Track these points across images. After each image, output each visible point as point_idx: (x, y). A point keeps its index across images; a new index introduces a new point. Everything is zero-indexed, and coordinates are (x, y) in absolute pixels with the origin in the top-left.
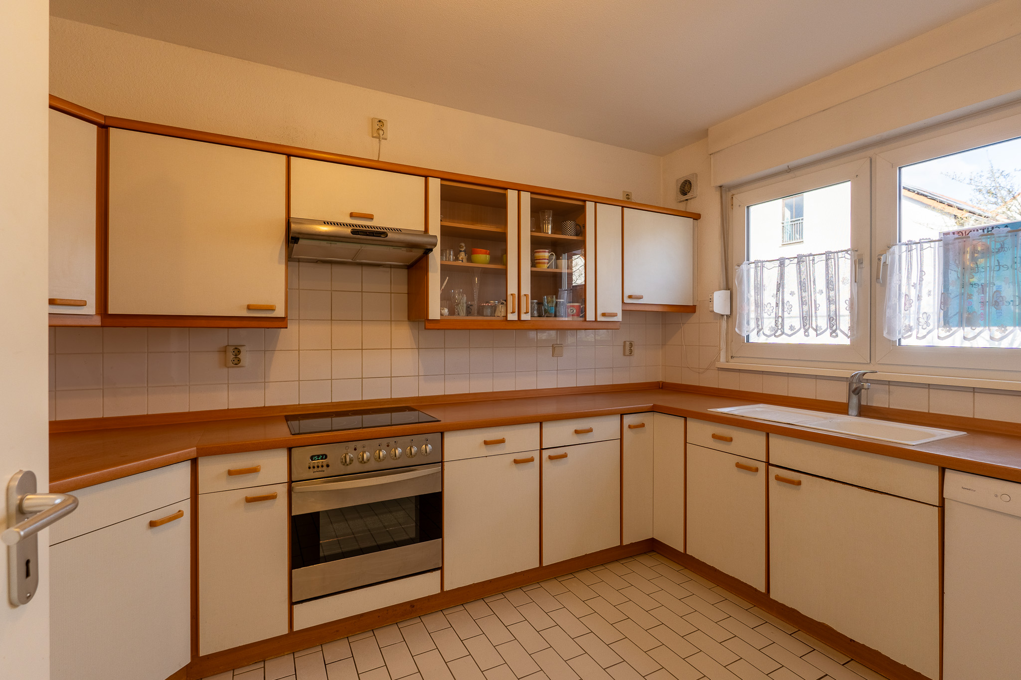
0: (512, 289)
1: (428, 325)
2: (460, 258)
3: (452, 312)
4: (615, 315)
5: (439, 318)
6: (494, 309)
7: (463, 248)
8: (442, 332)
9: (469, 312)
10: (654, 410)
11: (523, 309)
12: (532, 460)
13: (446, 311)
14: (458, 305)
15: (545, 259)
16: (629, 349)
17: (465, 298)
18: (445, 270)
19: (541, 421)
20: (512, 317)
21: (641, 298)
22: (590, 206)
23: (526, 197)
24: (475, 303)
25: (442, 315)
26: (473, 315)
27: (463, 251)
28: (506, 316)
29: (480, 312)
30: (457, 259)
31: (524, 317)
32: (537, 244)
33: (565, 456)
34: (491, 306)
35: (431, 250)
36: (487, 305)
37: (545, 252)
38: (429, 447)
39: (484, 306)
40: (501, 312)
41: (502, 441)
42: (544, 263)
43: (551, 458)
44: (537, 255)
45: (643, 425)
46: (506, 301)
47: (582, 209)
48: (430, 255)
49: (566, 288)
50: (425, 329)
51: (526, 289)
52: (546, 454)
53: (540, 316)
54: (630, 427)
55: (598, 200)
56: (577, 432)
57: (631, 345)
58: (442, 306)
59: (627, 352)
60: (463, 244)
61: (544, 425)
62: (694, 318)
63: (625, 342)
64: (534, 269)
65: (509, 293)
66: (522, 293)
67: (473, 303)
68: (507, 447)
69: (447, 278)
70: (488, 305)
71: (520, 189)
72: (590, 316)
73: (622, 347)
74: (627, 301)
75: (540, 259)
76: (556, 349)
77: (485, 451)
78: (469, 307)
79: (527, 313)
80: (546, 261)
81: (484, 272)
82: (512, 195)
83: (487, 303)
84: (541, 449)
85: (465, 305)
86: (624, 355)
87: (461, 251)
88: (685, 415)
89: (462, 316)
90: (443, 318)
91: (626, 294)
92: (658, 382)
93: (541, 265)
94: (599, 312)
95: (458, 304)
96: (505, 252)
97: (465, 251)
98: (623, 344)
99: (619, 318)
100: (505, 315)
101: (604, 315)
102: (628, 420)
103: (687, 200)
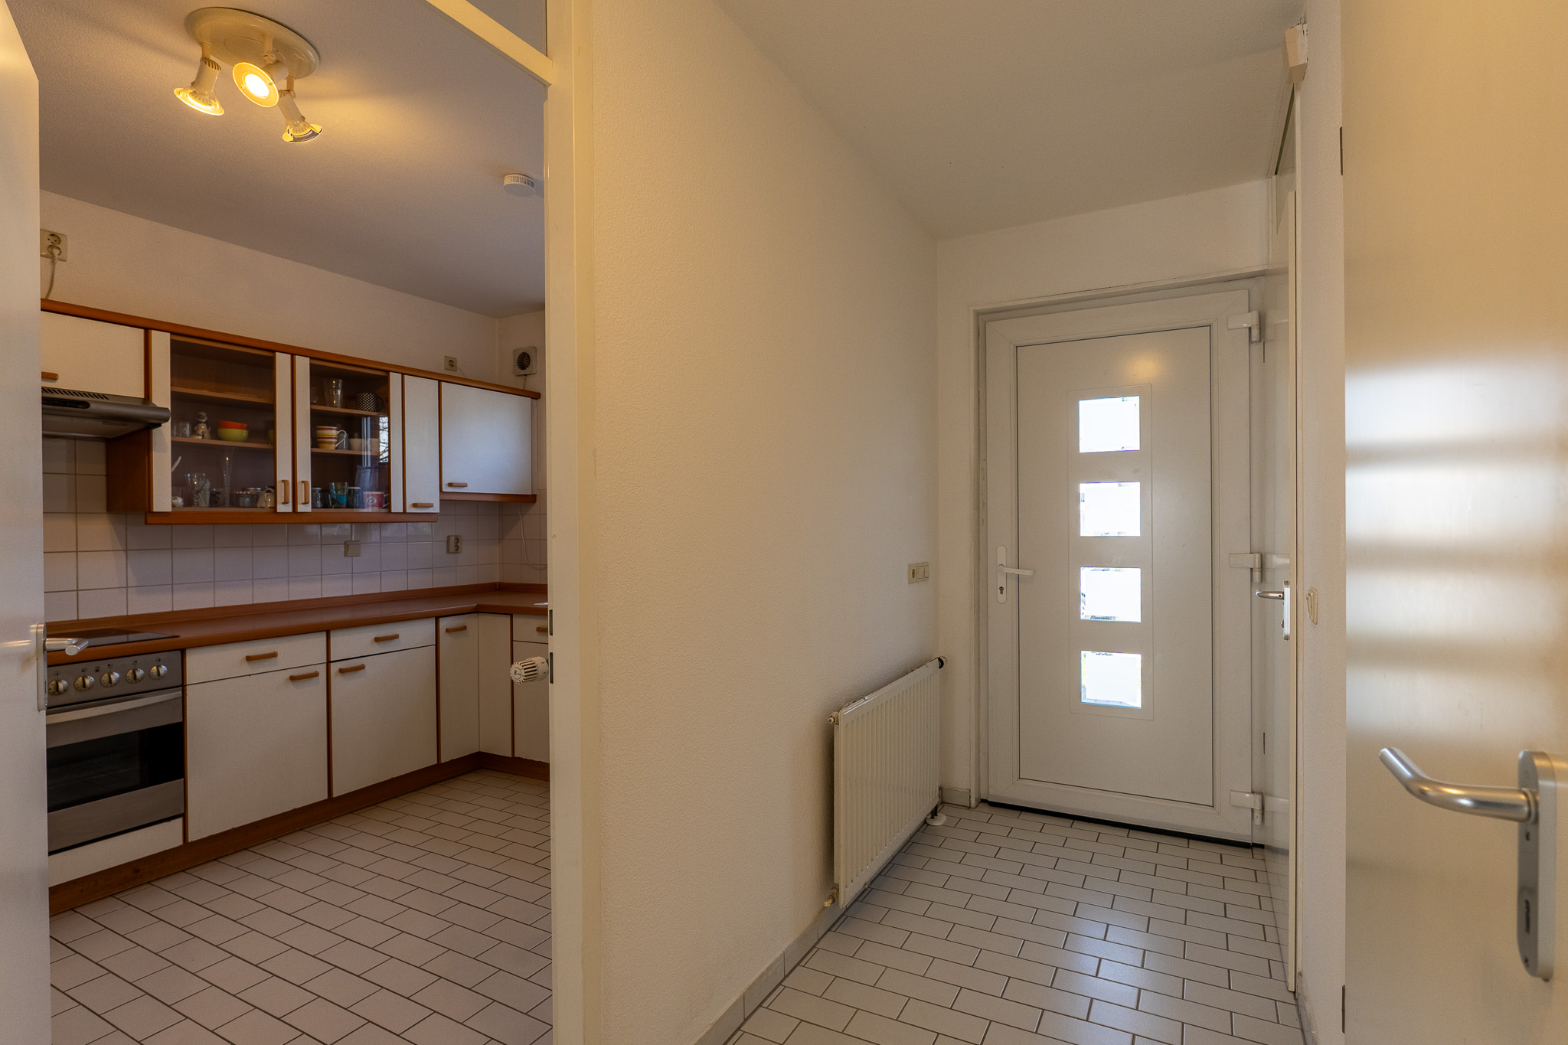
0: (283, 473)
1: (150, 519)
2: (200, 432)
3: (188, 502)
4: (430, 506)
5: (169, 509)
6: (255, 498)
7: (203, 418)
8: (169, 526)
9: (214, 500)
10: (478, 610)
11: (301, 498)
12: (316, 675)
13: (180, 501)
14: (198, 492)
15: (332, 438)
16: (454, 545)
17: (208, 485)
18: (177, 448)
19: (328, 630)
20: (281, 508)
21: (465, 486)
22: (395, 379)
23: (303, 364)
24: (227, 489)
25: (173, 506)
26: (223, 505)
27: (204, 423)
28: (275, 508)
29: (235, 501)
30: (194, 432)
31: (301, 508)
32: (319, 419)
33: (362, 667)
34: (251, 494)
35: (159, 425)
36: (244, 493)
37: (332, 429)
38: (163, 669)
39: (239, 494)
40: (266, 502)
41: (274, 655)
42: (331, 443)
43: (342, 671)
44: (321, 432)
45: (464, 628)
46: (274, 488)
47: (386, 380)
48: (155, 431)
49: (369, 465)
50: (146, 523)
51: (305, 474)
52: (334, 668)
53: (325, 506)
54: (447, 631)
55: (405, 371)
56: (377, 640)
57: (457, 540)
58: (174, 495)
59: (452, 549)
60: (204, 414)
61: (332, 634)
62: (535, 508)
63: (449, 537)
64: (316, 450)
65: (279, 478)
66: (299, 479)
67: (220, 490)
68: (282, 661)
69: (180, 458)
70: (247, 494)
71: (293, 351)
72: (397, 506)
73: (445, 544)
74: (445, 489)
75: (322, 438)
76: (349, 548)
77: (247, 669)
78: (214, 495)
79: (306, 503)
80: (334, 440)
81: (238, 452)
82: (282, 361)
83: (243, 490)
84: (329, 662)
85: (208, 493)
86: (448, 552)
87: (201, 422)
88: (510, 612)
89: (203, 503)
90: (176, 510)
91: (445, 481)
92: (495, 584)
93: (323, 445)
94: (409, 503)
95: (200, 491)
96: (272, 425)
97: (206, 423)
98: (446, 539)
99: (436, 509)
100: (273, 506)
101: (415, 505)
102: (445, 623)
103: (526, 375)
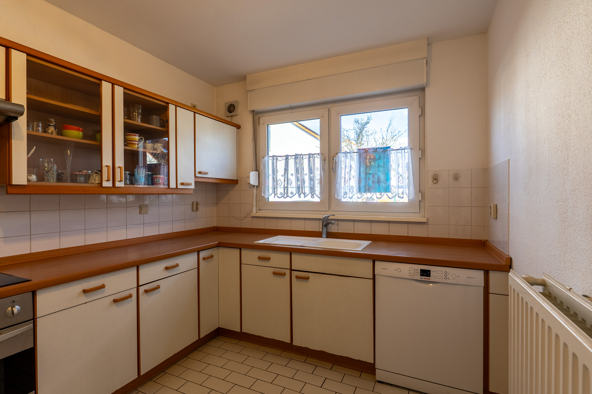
0: (107, 160)
1: (10, 190)
2: (50, 131)
3: (41, 178)
4: (190, 184)
5: (25, 183)
6: (87, 178)
7: (52, 122)
8: (28, 196)
9: (59, 178)
10: (220, 245)
11: (118, 178)
12: (130, 296)
13: (34, 177)
14: (48, 172)
15: (136, 141)
16: (195, 207)
17: (55, 167)
18: (32, 140)
19: (137, 265)
20: (105, 184)
21: (207, 173)
22: (172, 108)
23: (119, 91)
24: (69, 171)
25: (28, 181)
26: (66, 181)
27: (53, 126)
28: (101, 183)
29: (74, 179)
30: (45, 131)
31: (118, 184)
32: (129, 129)
33: (158, 287)
34: (85, 174)
35: (16, 118)
36: (80, 173)
37: (136, 136)
38: (17, 308)
39: (77, 174)
40: (95, 180)
41: (103, 287)
42: (135, 144)
43: (146, 291)
44: (129, 137)
45: (212, 256)
46: (101, 171)
47: (165, 109)
48: (14, 123)
49: (142, 166)
50: (7, 193)
51: (120, 162)
52: (142, 289)
53: (131, 184)
54: (204, 259)
55: (177, 105)
56: (167, 268)
57: (197, 204)
58: (29, 173)
59: (195, 209)
60: (53, 120)
61: (140, 267)
62: (237, 187)
63: (193, 203)
64: (127, 148)
65: (104, 165)
66: (117, 165)
67: (63, 171)
68: (108, 291)
69: (35, 147)
70: (82, 174)
71: (113, 82)
72: (173, 185)
73: (191, 206)
74: (198, 175)
75: (132, 141)
76: (142, 209)
77: (84, 299)
78: (59, 175)
79: (121, 181)
80: (137, 143)
81: (77, 146)
82: (106, 87)
83: (80, 172)
84: (138, 286)
85: (55, 173)
86: (193, 210)
87: (50, 125)
88: (240, 247)
89: (52, 181)
90: (30, 183)
91: (197, 170)
92: (214, 227)
93: (132, 145)
94: (179, 181)
95: (49, 171)
96: (100, 131)
97: (54, 126)
98: (191, 204)
99: (193, 187)
100: (100, 182)
101: (182, 184)
102: (203, 254)
103: (232, 116)
